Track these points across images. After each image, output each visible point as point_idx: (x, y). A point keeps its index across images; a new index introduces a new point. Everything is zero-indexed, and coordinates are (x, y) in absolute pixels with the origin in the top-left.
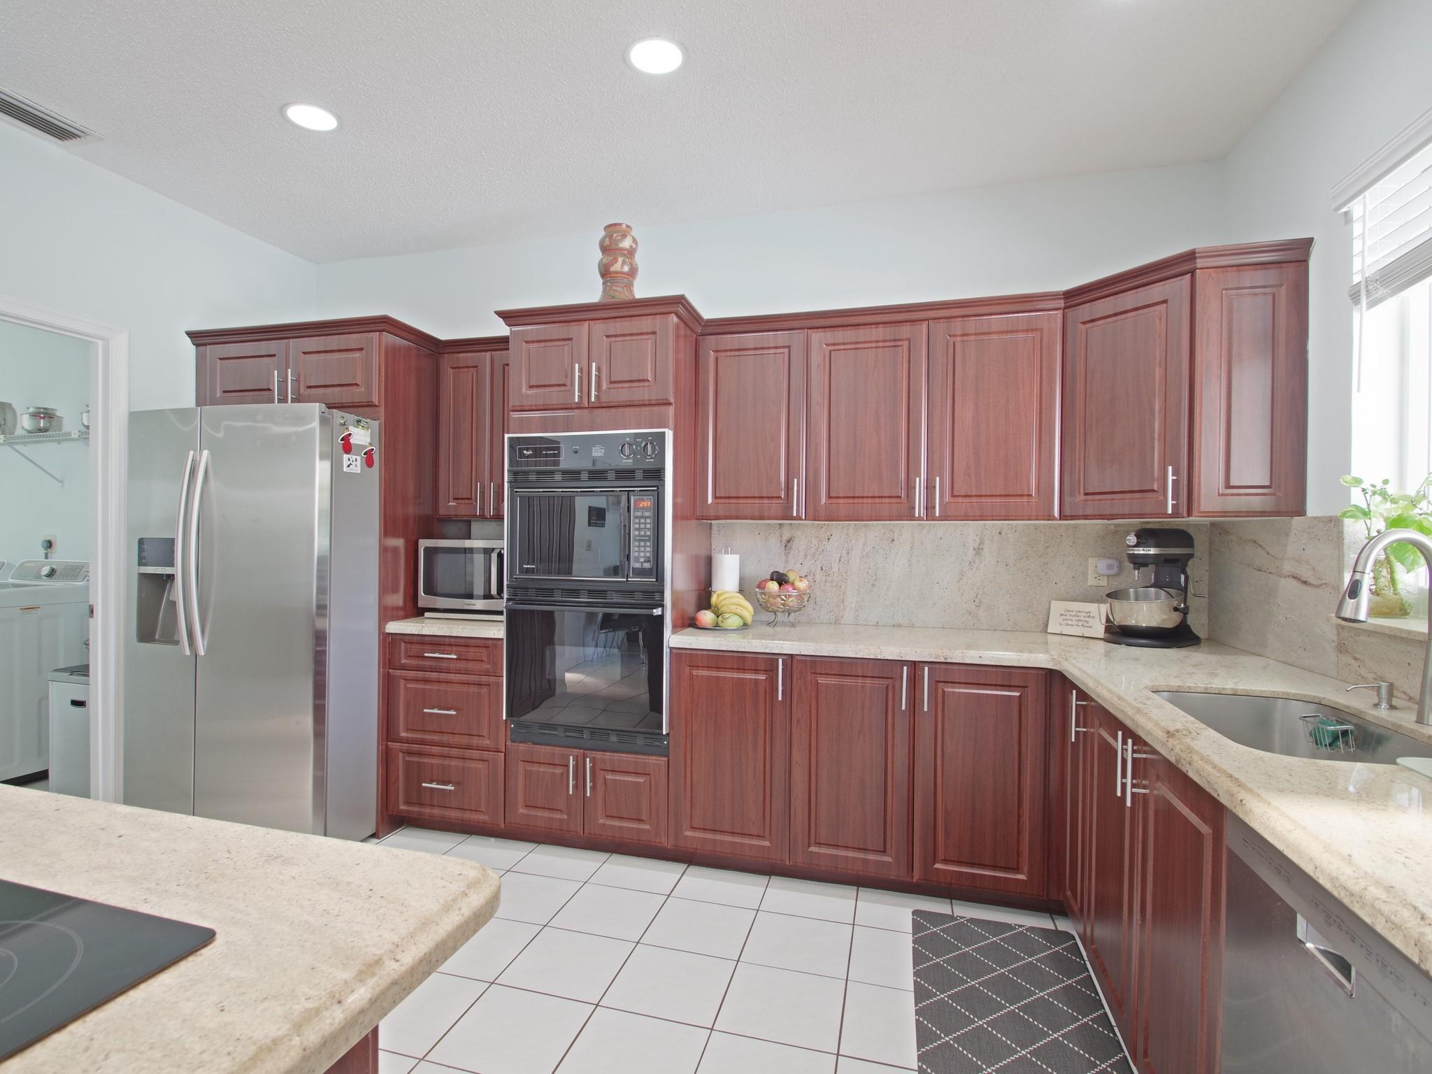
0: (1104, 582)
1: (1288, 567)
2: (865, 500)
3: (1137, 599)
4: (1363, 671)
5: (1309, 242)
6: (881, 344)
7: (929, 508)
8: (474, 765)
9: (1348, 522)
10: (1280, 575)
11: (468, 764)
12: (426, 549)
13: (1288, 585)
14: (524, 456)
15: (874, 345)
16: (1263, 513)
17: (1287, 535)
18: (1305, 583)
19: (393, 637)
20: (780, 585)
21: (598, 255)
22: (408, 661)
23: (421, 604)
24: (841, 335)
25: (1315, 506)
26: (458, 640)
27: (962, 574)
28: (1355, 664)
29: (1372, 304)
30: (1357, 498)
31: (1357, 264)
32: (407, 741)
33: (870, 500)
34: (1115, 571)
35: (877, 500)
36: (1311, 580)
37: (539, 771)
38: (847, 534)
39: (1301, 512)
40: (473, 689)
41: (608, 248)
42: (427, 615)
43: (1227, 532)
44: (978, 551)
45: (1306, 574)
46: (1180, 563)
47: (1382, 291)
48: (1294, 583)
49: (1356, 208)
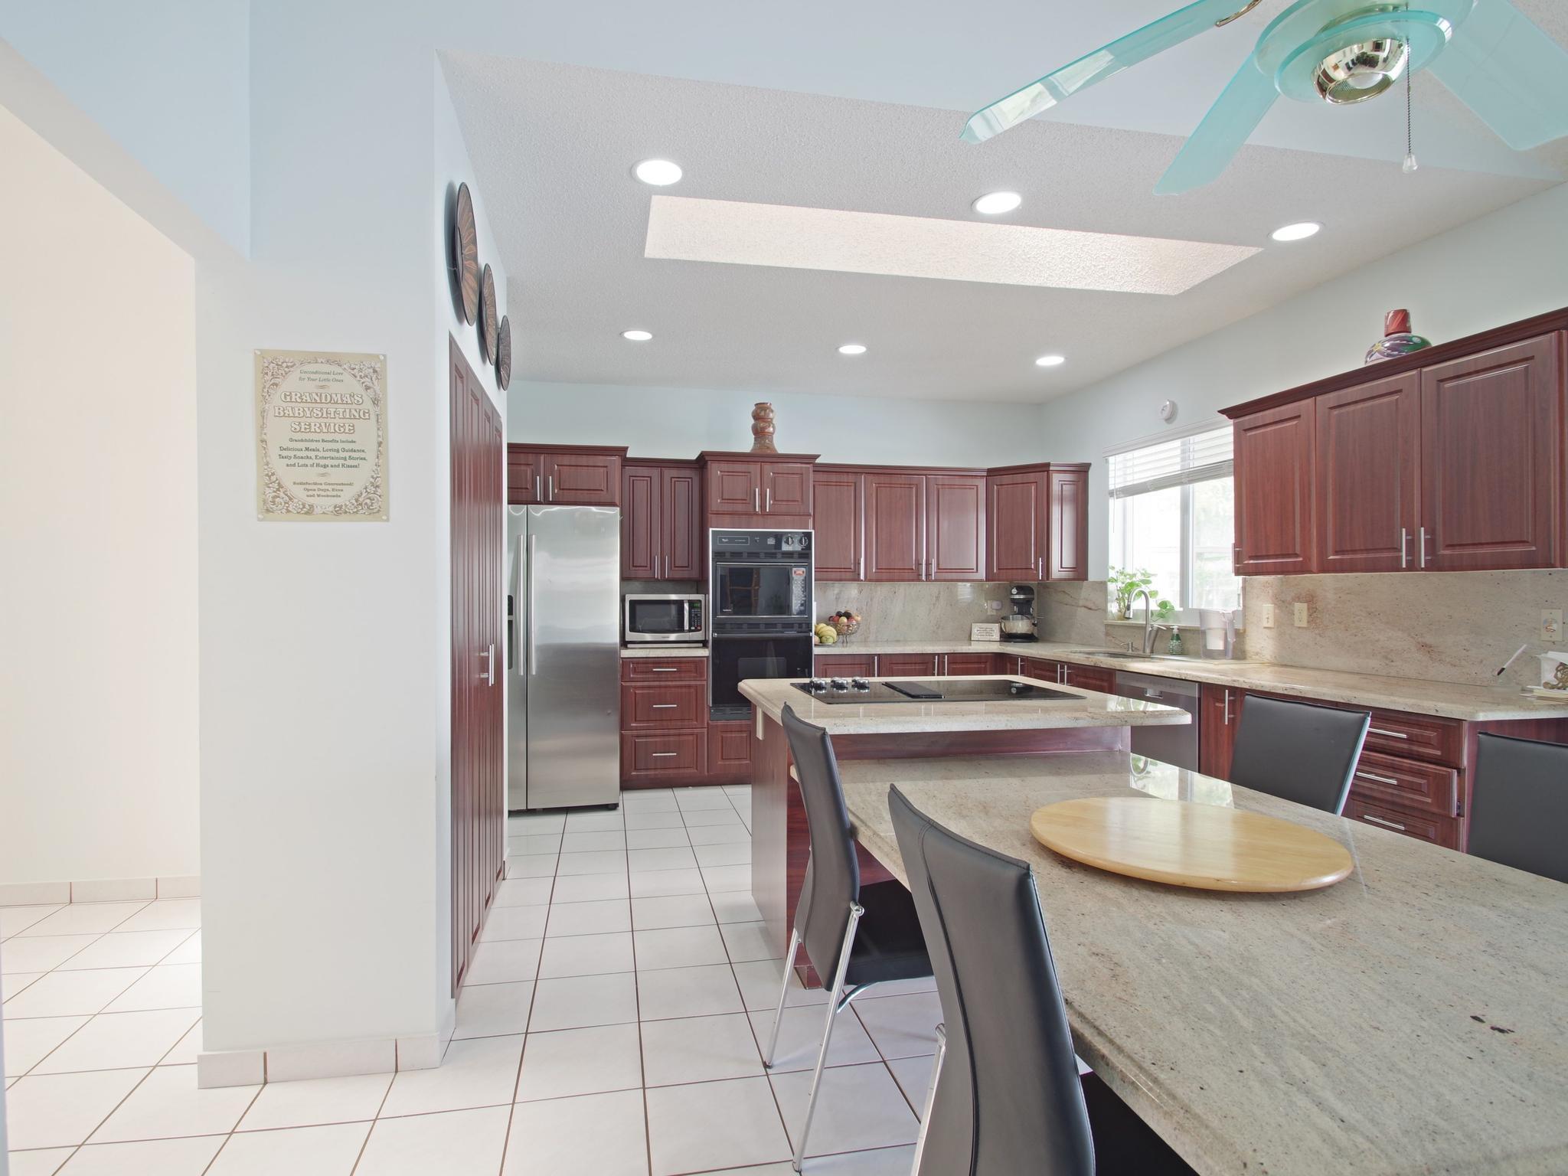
0: (994, 613)
1: (1081, 603)
2: (896, 571)
3: (1013, 619)
4: (1117, 642)
5: (1090, 465)
6: (903, 486)
7: (928, 575)
8: (686, 738)
9: (1109, 583)
10: (1078, 606)
11: (683, 738)
12: (631, 601)
13: (1081, 611)
14: (723, 542)
15: (899, 486)
16: (1069, 580)
17: (1081, 589)
18: (1090, 609)
19: (624, 660)
20: (848, 619)
21: (752, 421)
22: (635, 676)
23: (627, 639)
24: (883, 479)
25: (1093, 576)
26: (674, 659)
27: (930, 610)
28: (1113, 640)
29: (1117, 498)
30: (1112, 574)
31: (1111, 481)
32: (636, 729)
33: (898, 571)
34: (1000, 607)
35: (901, 571)
36: (1093, 608)
37: (732, 737)
38: (871, 590)
39: (1087, 580)
40: (684, 690)
41: (757, 417)
42: (629, 646)
43: (1048, 588)
44: (938, 598)
45: (1090, 605)
46: (1028, 603)
47: (1122, 495)
48: (1086, 609)
49: (1111, 459)
